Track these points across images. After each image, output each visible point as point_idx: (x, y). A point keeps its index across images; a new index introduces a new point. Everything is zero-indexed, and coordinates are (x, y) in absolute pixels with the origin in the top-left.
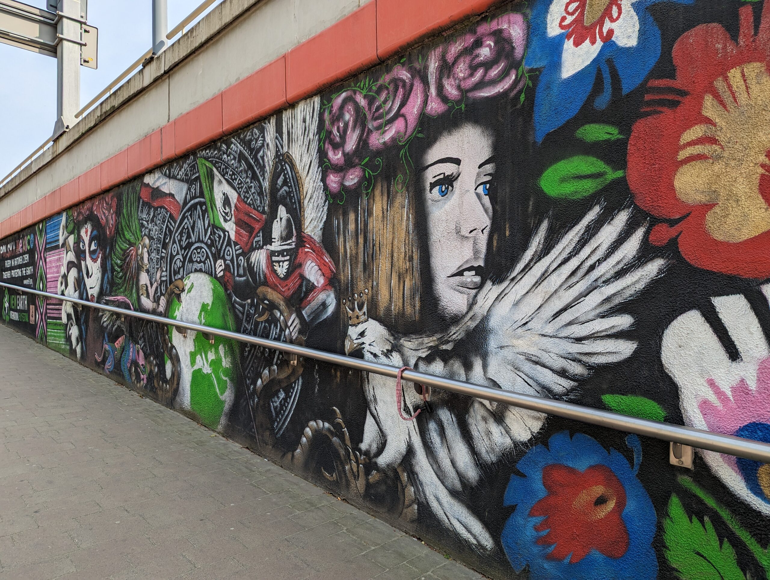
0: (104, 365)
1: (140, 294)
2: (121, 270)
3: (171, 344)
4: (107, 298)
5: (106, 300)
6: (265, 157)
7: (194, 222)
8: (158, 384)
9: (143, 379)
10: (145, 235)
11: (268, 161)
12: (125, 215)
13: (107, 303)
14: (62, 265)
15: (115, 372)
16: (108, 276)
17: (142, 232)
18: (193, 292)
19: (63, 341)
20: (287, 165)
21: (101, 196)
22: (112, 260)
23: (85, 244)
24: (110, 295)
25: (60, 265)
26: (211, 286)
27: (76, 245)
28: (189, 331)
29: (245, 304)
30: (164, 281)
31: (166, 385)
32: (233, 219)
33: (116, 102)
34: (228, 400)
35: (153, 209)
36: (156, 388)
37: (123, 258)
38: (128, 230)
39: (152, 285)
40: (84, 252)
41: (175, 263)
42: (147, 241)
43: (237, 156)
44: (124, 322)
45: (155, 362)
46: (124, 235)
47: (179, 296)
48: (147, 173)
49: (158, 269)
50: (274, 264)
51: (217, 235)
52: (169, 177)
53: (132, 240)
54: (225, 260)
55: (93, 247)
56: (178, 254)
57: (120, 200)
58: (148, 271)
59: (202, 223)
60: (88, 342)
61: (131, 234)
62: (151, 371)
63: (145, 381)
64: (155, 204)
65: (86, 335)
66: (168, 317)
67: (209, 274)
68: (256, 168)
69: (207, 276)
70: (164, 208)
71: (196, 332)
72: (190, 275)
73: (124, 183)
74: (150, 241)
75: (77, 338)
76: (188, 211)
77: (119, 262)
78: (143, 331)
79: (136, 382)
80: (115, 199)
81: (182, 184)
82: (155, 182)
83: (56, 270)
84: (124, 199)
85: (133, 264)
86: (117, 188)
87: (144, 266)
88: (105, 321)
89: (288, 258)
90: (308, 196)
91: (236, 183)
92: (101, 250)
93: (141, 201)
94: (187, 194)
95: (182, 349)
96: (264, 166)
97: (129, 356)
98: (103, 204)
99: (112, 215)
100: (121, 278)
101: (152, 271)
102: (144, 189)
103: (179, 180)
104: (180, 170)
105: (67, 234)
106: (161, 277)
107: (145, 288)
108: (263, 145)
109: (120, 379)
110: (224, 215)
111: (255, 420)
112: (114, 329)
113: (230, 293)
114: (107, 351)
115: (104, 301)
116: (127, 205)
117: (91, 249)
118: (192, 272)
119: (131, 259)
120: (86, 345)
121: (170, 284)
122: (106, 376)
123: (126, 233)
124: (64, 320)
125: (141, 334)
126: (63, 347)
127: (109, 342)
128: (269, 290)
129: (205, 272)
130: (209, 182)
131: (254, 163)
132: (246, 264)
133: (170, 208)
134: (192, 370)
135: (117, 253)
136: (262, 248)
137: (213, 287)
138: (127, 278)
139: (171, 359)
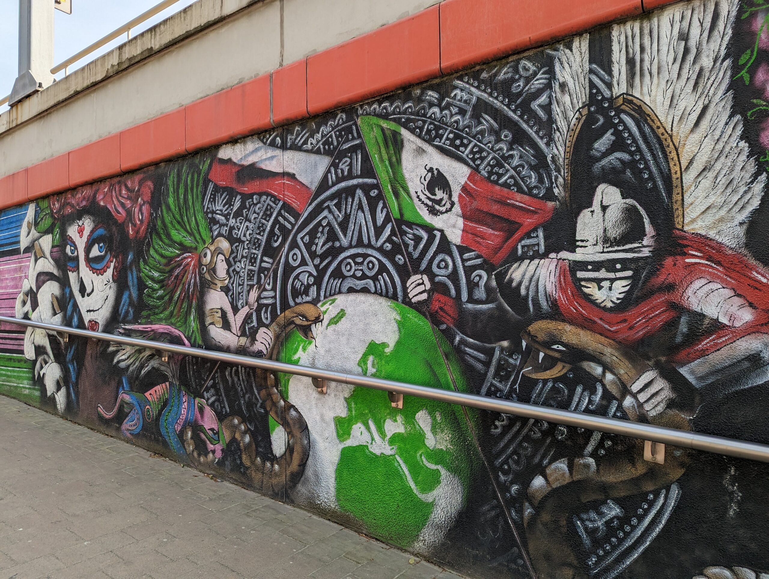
0: (121, 424)
1: (207, 323)
2: (161, 288)
3: (285, 401)
4: (127, 327)
5: (124, 329)
6: (555, 106)
7: (347, 217)
8: (253, 462)
9: (214, 452)
10: (220, 235)
11: (564, 113)
12: (172, 207)
13: (128, 333)
14: (26, 277)
15: (144, 436)
16: (130, 296)
17: (211, 230)
18: (344, 324)
19: (26, 384)
20: (624, 116)
21: (116, 180)
22: (139, 270)
23: (76, 248)
24: (135, 321)
25: (21, 277)
26: (395, 315)
27: (55, 249)
28: (333, 384)
29: (493, 349)
30: (267, 306)
31: (272, 465)
32: (457, 209)
33: (156, 43)
34: (442, 503)
35: (239, 197)
36: (247, 468)
37: (167, 269)
38: (178, 227)
39: (236, 310)
40: (77, 258)
41: (297, 277)
42: (225, 245)
43: (469, 109)
44: (168, 363)
45: (243, 427)
46: (168, 236)
47: (306, 331)
48: (227, 143)
49: (252, 286)
50: (583, 283)
51: (410, 236)
52: (283, 147)
53: (188, 241)
54: (432, 276)
55: (95, 252)
56: (304, 263)
57: (161, 185)
58: (226, 290)
59: (369, 217)
60: (81, 388)
61: (185, 234)
62: (233, 440)
63: (219, 455)
64: (246, 189)
65: (77, 378)
66: (277, 360)
67: (387, 296)
68: (525, 126)
69: (382, 301)
70: (268, 194)
71: (352, 387)
72: (336, 297)
73: (170, 160)
74: (232, 246)
75: (58, 383)
76: (331, 198)
77: (156, 274)
78: (213, 378)
79: (195, 454)
80: (150, 183)
81: (313, 158)
82: (246, 156)
83: (12, 284)
84: (170, 183)
85: (191, 278)
86: (153, 168)
87: (217, 282)
88: (123, 360)
89: (629, 273)
90: (698, 166)
91: (466, 153)
92: (116, 257)
93: (211, 186)
94: (329, 171)
95: (314, 411)
96: (551, 120)
97: (178, 413)
98: (120, 191)
99: (141, 206)
100: (161, 298)
101: (237, 289)
102: (217, 168)
103: (307, 151)
104: (312, 136)
105: (37, 235)
106: (259, 298)
107: (219, 314)
108: (549, 86)
109: (159, 447)
110: (430, 203)
111: (525, 544)
112: (143, 372)
113: (448, 328)
114: (127, 403)
115: (121, 331)
116: (177, 191)
117: (92, 255)
118: (340, 292)
119: (185, 271)
120: (77, 394)
121: (283, 310)
122: (124, 440)
123: (173, 233)
124: (29, 353)
125: (210, 383)
126: (27, 392)
127: (132, 389)
128: (568, 328)
129: (376, 293)
130: (388, 153)
131: (521, 117)
132: (494, 283)
133: (284, 195)
134: (341, 446)
135: (151, 261)
136: (545, 256)
137: (398, 318)
138: (176, 298)
139: (285, 424)
